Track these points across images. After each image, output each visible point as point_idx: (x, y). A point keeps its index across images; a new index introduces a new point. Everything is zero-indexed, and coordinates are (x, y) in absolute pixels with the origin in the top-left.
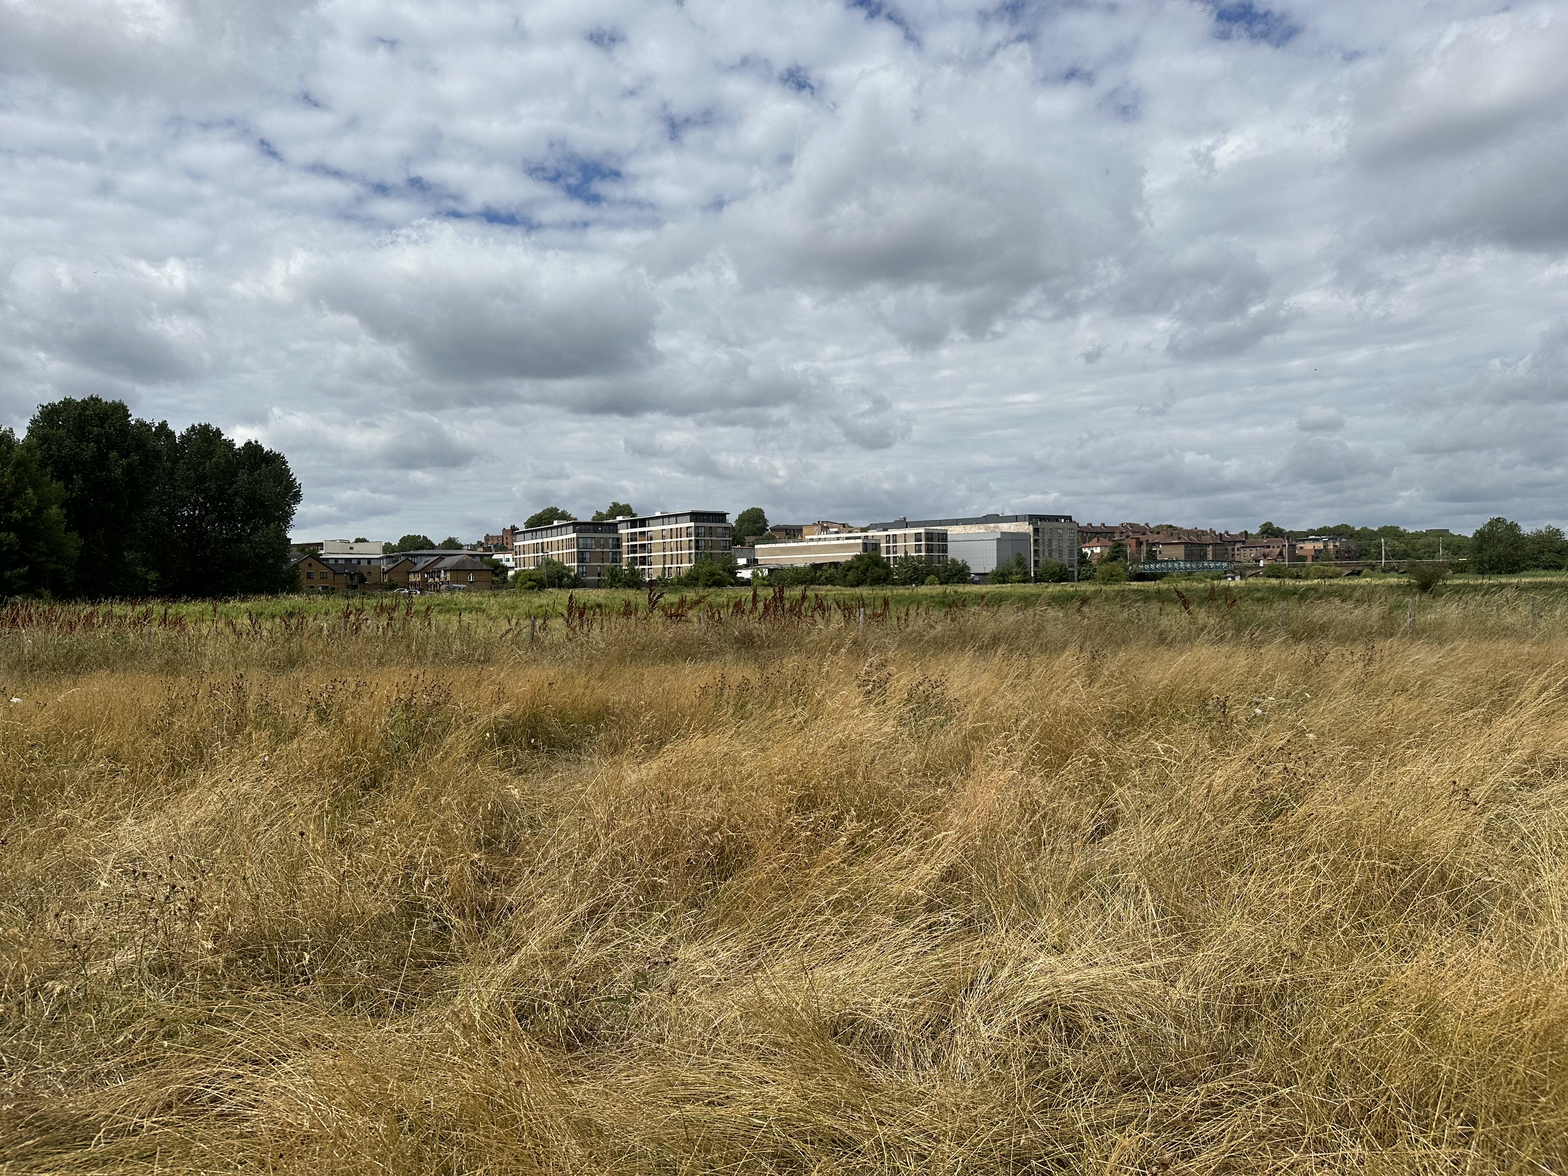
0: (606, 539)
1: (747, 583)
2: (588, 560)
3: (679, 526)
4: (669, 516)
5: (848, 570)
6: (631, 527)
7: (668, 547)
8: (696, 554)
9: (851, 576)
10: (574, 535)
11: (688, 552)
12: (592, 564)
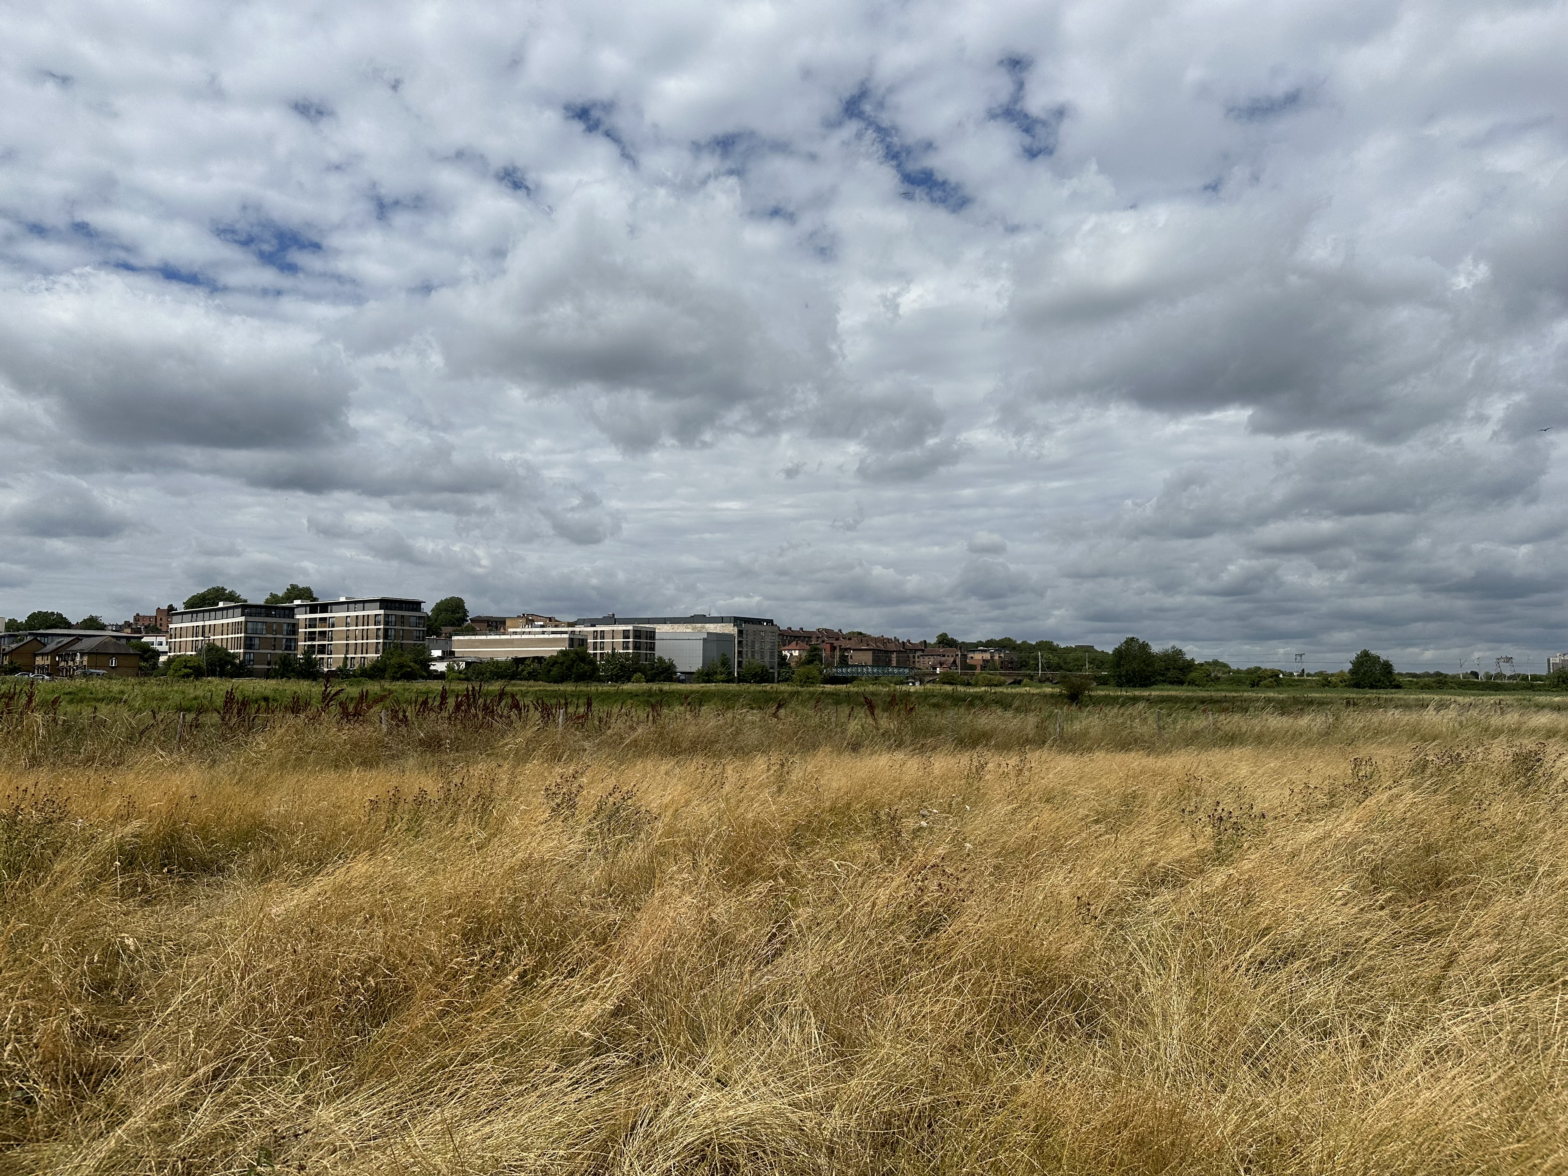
0: (280, 625)
1: (441, 676)
2: (257, 647)
3: (366, 613)
4: (356, 602)
5: (553, 666)
6: (311, 613)
7: (352, 635)
8: (384, 643)
9: (555, 671)
10: (242, 619)
11: (375, 641)
12: (261, 651)
